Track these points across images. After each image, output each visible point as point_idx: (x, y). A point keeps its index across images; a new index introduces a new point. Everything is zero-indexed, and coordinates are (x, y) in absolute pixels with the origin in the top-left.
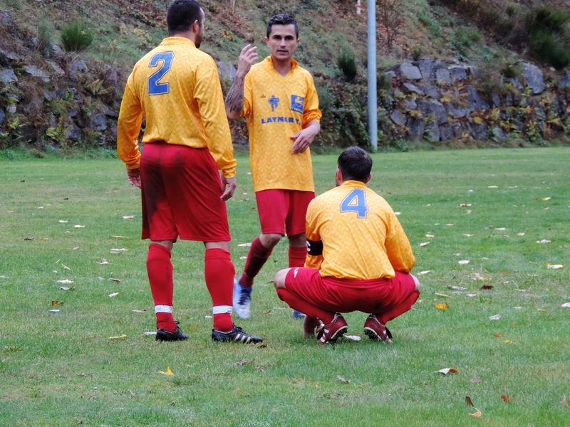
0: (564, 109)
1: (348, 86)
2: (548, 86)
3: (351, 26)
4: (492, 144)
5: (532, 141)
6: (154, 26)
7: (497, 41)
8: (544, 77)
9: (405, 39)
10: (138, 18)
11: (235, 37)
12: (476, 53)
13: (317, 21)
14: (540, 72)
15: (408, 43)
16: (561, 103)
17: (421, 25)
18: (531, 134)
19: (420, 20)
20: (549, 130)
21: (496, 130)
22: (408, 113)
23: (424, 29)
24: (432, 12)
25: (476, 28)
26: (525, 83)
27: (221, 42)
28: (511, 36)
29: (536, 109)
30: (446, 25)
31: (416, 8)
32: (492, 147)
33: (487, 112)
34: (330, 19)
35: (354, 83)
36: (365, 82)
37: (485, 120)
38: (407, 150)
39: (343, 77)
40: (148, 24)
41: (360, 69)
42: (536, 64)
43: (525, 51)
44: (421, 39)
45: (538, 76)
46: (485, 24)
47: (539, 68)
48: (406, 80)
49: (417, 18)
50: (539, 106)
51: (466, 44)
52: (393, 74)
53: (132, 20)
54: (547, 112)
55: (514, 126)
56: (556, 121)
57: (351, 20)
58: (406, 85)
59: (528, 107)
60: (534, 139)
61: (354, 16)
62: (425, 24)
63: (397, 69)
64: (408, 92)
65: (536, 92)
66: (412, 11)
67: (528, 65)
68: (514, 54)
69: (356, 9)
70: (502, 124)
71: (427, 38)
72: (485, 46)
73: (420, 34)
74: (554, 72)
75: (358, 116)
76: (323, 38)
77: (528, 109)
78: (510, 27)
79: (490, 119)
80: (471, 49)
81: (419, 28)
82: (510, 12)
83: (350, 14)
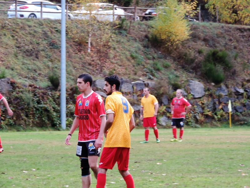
0: (217, 106)
2: (207, 93)
3: (80, 58)
7: (183, 68)
8: (205, 88)
9: (115, 66)
12: (164, 74)
15: (116, 68)
16: (214, 103)
17: (131, 59)
19: (132, 56)
20: (202, 118)
23: (133, 61)
24: (143, 51)
25: (172, 60)
26: (189, 92)
29: (195, 106)
30: (149, 59)
31: (132, 49)
35: (56, 90)
39: (52, 87)
43: (199, 73)
44: (127, 66)
45: (200, 88)
46: (179, 58)
48: (98, 89)
49: (130, 55)
50: (197, 105)
51: (158, 69)
54: (203, 108)
56: (209, 114)
57: (82, 55)
61: (85, 53)
65: (197, 97)
66: (129, 51)
67: (193, 81)
69: (87, 49)
70: (168, 115)
71: (131, 65)
72: (173, 71)
73: (128, 63)
74: (214, 86)
80: (161, 72)
81: (129, 60)
82: (200, 52)
83: (82, 52)
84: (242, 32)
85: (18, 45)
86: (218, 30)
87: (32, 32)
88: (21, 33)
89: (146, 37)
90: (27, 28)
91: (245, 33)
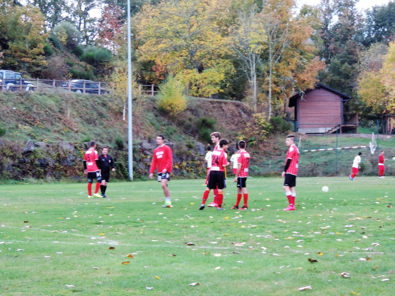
1: (120, 152)
3: (121, 125)
4: (183, 177)
5: (200, 176)
6: (33, 125)
7: (185, 132)
9: (144, 131)
10: (26, 122)
11: (70, 130)
12: (176, 137)
13: (105, 123)
14: (203, 146)
15: (146, 133)
18: (200, 173)
19: (151, 123)
21: (185, 171)
22: (146, 164)
23: (153, 127)
24: (156, 119)
25: (176, 126)
26: (197, 151)
27: (63, 133)
28: (191, 130)
29: (202, 162)
30: (162, 126)
31: (149, 118)
32: (183, 179)
33: (180, 164)
34: (112, 122)
35: (123, 150)
36: (127, 150)
37: (180, 167)
38: (145, 180)
39: (118, 148)
40: (31, 124)
41: (125, 144)
42: (202, 143)
43: (197, 137)
44: (151, 131)
45: (203, 148)
46: (180, 125)
47: (203, 144)
48: (145, 149)
49: (149, 122)
51: (171, 134)
52: (139, 147)
53: (24, 123)
55: (192, 169)
57: (121, 123)
58: (145, 151)
59: (199, 161)
60: (201, 175)
61: (122, 121)
62: (153, 125)
63: (141, 144)
64: (146, 155)
65: (202, 154)
66: (148, 119)
67: (198, 143)
68: (192, 138)
69: (122, 118)
70: (187, 169)
72: (180, 135)
73: (151, 129)
75: (125, 165)
76: (108, 131)
77: (199, 162)
78: (190, 126)
79: (182, 167)
80: (173, 136)
81: (150, 126)
82: (190, 120)
83: (120, 120)
84: (213, 104)
85: (80, 115)
86: (197, 102)
87: (84, 104)
88: (78, 105)
89: (155, 108)
90: (80, 102)
91: (215, 105)
